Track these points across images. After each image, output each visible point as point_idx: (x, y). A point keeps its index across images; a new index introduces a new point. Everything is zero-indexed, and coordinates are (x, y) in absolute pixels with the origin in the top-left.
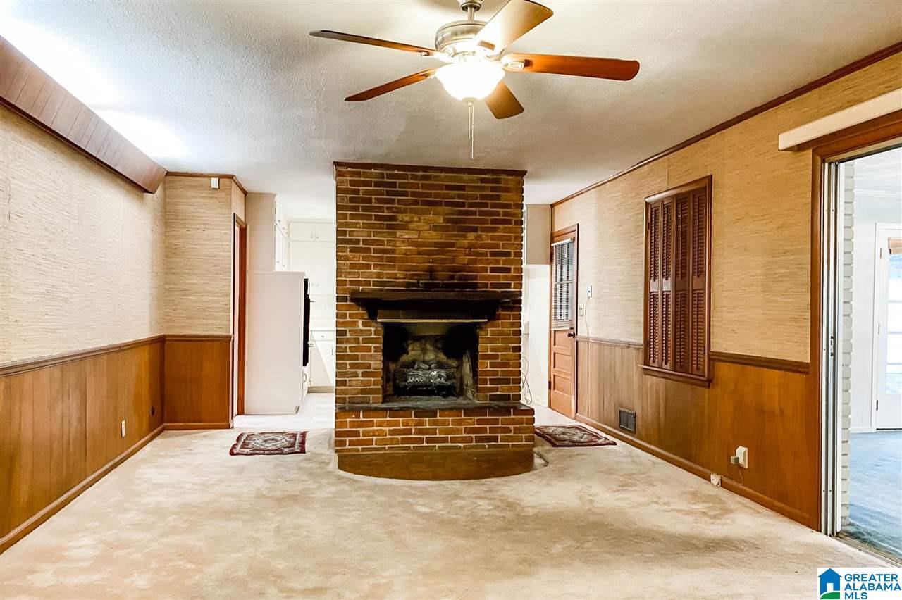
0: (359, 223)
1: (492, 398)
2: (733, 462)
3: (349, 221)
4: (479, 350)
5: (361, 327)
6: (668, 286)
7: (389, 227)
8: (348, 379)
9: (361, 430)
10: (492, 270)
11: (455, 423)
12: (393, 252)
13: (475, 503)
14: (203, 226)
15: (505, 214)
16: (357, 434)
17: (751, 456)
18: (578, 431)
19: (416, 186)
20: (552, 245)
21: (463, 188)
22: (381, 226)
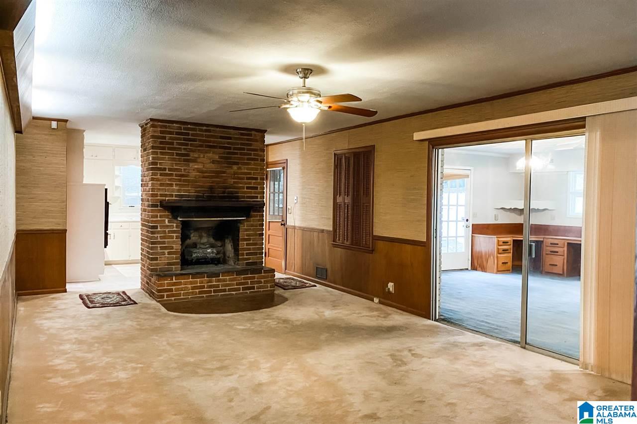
0: (166, 158)
1: (247, 264)
2: (387, 291)
3: (159, 156)
4: (240, 236)
5: (167, 223)
6: (348, 200)
7: (185, 160)
8: (158, 256)
9: (173, 287)
10: (248, 188)
11: (231, 280)
12: (187, 176)
13: (265, 322)
14: (46, 154)
15: (255, 155)
16: (171, 290)
17: (395, 287)
18: (293, 281)
19: (202, 135)
20: (268, 170)
21: (230, 138)
22: (179, 160)
